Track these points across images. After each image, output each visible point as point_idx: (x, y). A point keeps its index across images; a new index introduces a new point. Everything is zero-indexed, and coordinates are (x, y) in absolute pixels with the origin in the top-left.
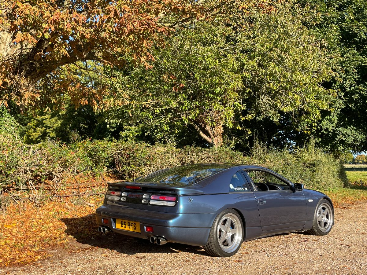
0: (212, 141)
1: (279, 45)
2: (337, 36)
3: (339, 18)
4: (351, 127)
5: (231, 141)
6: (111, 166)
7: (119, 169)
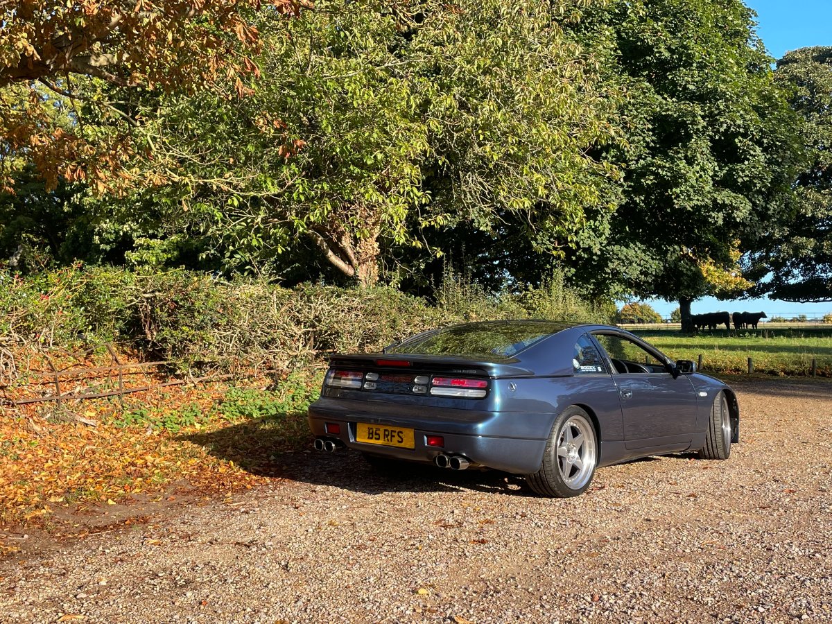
0: (355, 273)
1: (503, 63)
2: (611, 49)
3: (617, 11)
4: (635, 244)
5: (393, 273)
6: (129, 330)
7: (152, 335)
